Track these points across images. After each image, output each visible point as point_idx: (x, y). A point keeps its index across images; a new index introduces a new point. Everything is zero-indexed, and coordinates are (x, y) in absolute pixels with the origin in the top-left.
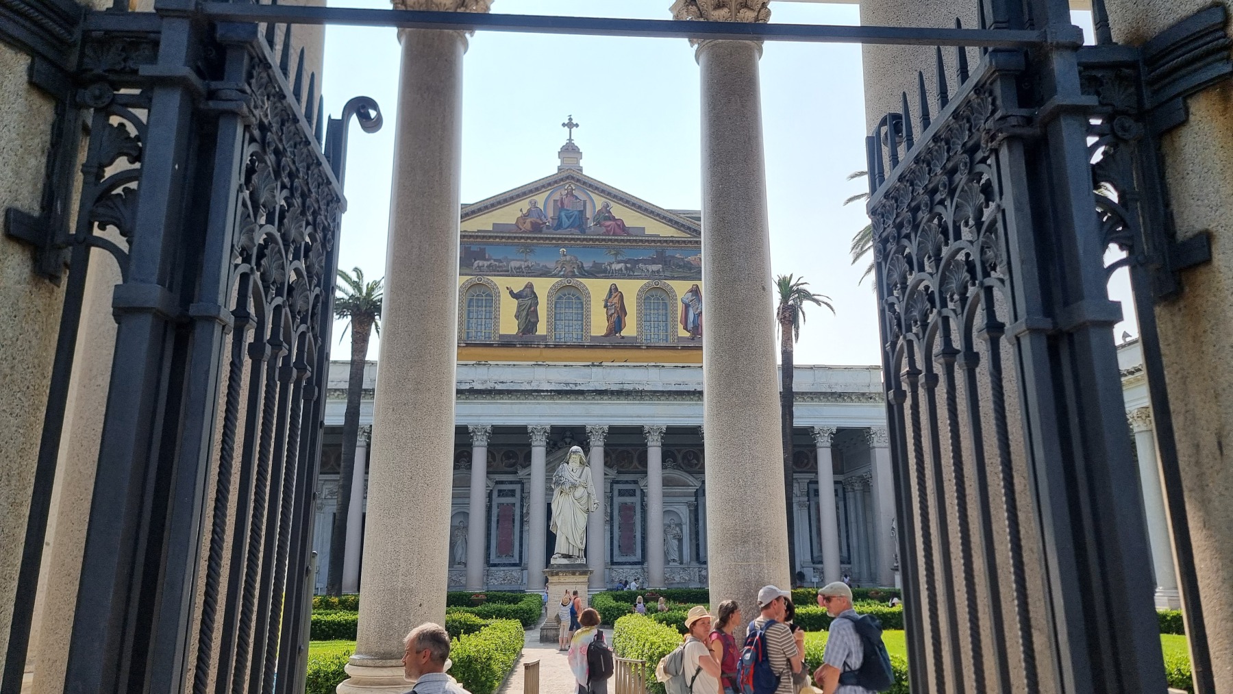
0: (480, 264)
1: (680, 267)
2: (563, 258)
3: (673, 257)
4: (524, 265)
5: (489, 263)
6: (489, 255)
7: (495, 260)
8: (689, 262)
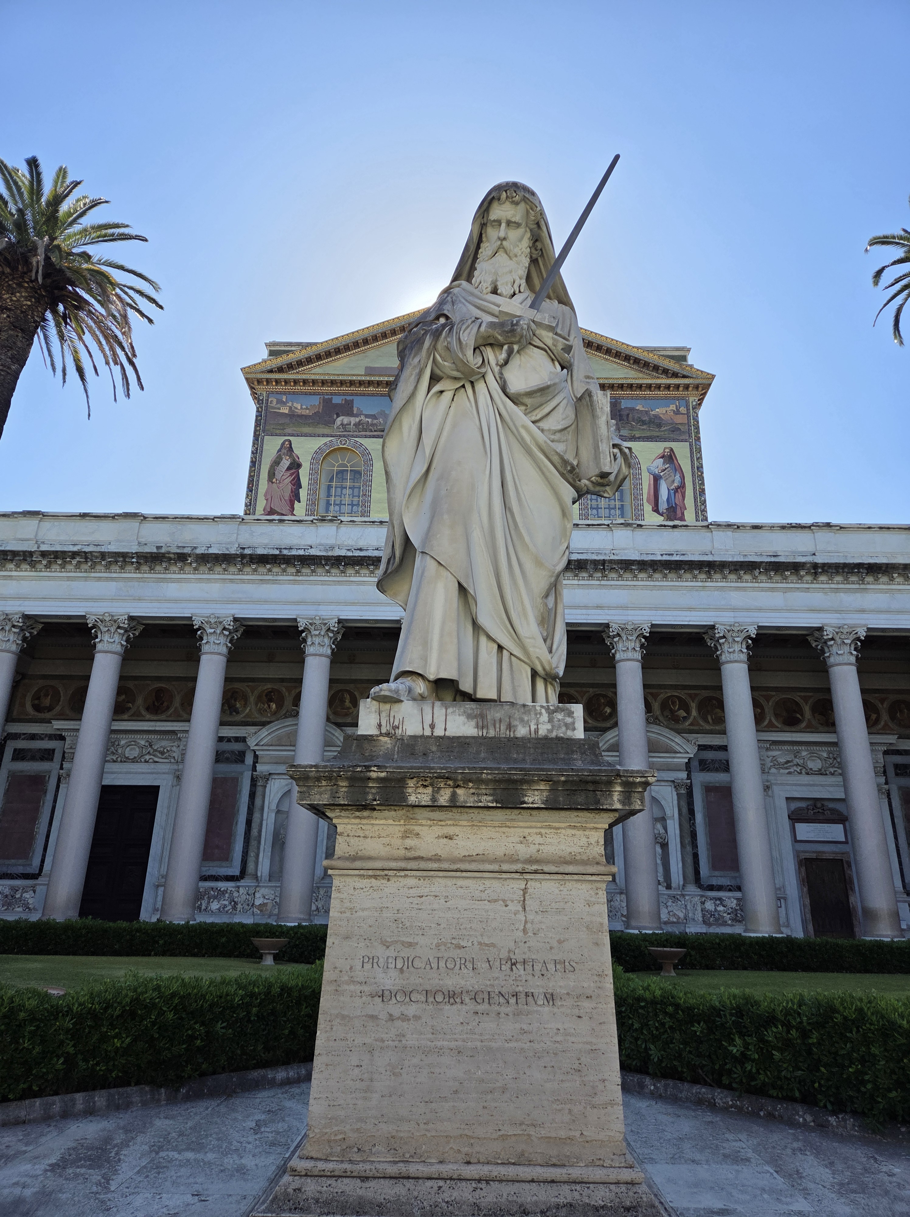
0: (345, 423)
1: (644, 423)
3: (632, 409)
5: (357, 420)
6: (358, 409)
7: (367, 416)
8: (656, 416)
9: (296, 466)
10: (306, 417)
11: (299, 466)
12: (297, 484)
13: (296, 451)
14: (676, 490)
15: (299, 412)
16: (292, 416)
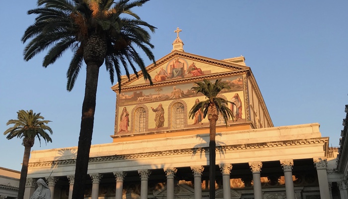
0: (140, 99)
2: (175, 91)
4: (158, 96)
5: (144, 98)
6: (144, 94)
7: (146, 96)
8: (233, 83)
9: (127, 115)
10: (130, 99)
11: (128, 115)
12: (128, 121)
13: (127, 110)
14: (239, 108)
15: (127, 98)
16: (126, 99)
